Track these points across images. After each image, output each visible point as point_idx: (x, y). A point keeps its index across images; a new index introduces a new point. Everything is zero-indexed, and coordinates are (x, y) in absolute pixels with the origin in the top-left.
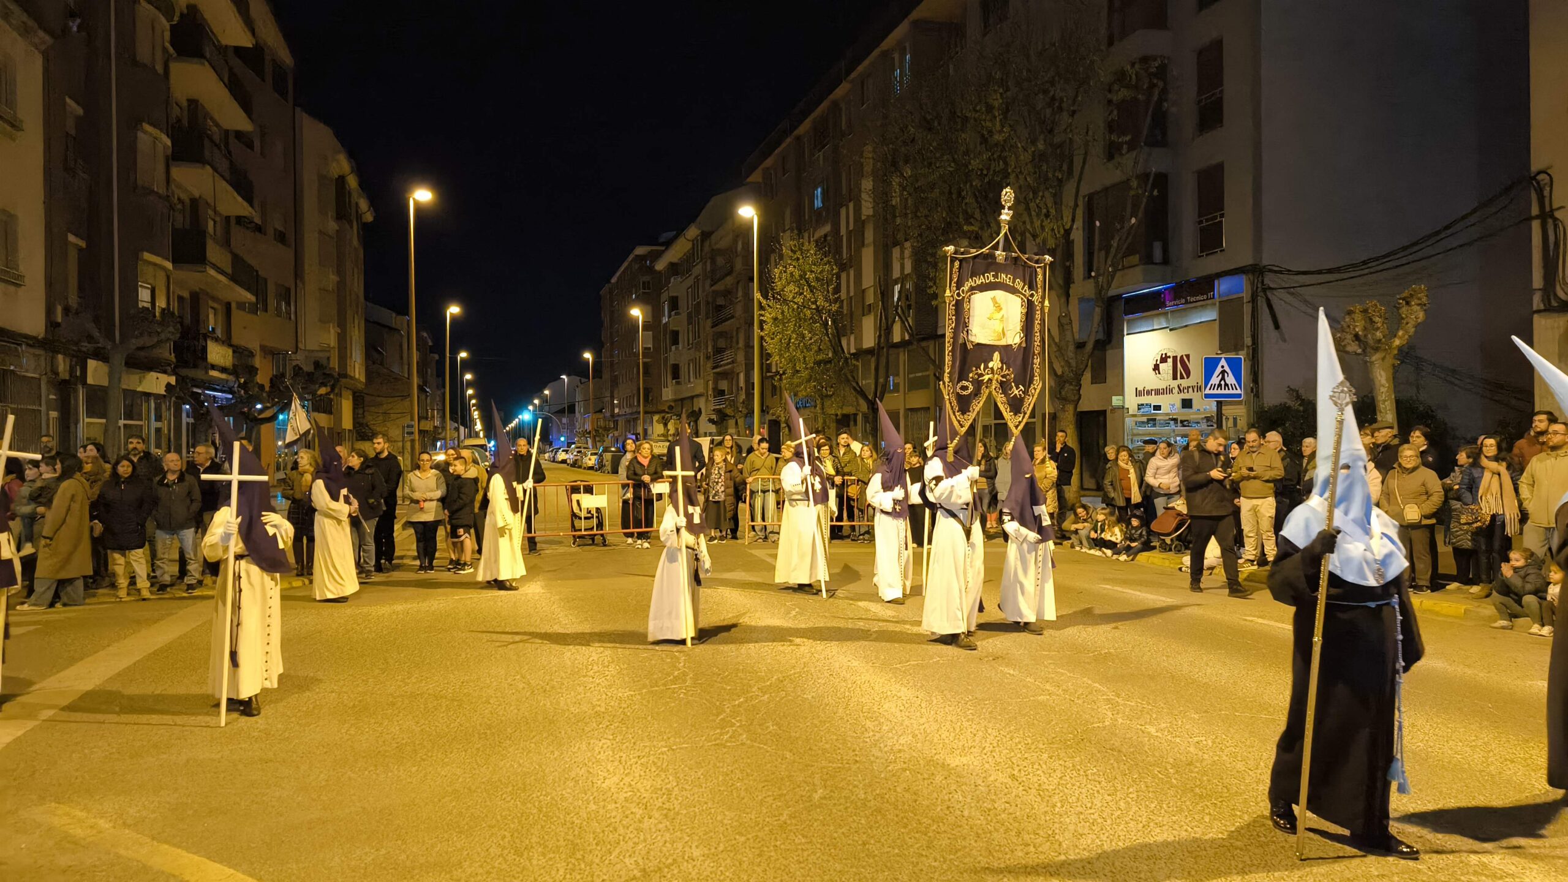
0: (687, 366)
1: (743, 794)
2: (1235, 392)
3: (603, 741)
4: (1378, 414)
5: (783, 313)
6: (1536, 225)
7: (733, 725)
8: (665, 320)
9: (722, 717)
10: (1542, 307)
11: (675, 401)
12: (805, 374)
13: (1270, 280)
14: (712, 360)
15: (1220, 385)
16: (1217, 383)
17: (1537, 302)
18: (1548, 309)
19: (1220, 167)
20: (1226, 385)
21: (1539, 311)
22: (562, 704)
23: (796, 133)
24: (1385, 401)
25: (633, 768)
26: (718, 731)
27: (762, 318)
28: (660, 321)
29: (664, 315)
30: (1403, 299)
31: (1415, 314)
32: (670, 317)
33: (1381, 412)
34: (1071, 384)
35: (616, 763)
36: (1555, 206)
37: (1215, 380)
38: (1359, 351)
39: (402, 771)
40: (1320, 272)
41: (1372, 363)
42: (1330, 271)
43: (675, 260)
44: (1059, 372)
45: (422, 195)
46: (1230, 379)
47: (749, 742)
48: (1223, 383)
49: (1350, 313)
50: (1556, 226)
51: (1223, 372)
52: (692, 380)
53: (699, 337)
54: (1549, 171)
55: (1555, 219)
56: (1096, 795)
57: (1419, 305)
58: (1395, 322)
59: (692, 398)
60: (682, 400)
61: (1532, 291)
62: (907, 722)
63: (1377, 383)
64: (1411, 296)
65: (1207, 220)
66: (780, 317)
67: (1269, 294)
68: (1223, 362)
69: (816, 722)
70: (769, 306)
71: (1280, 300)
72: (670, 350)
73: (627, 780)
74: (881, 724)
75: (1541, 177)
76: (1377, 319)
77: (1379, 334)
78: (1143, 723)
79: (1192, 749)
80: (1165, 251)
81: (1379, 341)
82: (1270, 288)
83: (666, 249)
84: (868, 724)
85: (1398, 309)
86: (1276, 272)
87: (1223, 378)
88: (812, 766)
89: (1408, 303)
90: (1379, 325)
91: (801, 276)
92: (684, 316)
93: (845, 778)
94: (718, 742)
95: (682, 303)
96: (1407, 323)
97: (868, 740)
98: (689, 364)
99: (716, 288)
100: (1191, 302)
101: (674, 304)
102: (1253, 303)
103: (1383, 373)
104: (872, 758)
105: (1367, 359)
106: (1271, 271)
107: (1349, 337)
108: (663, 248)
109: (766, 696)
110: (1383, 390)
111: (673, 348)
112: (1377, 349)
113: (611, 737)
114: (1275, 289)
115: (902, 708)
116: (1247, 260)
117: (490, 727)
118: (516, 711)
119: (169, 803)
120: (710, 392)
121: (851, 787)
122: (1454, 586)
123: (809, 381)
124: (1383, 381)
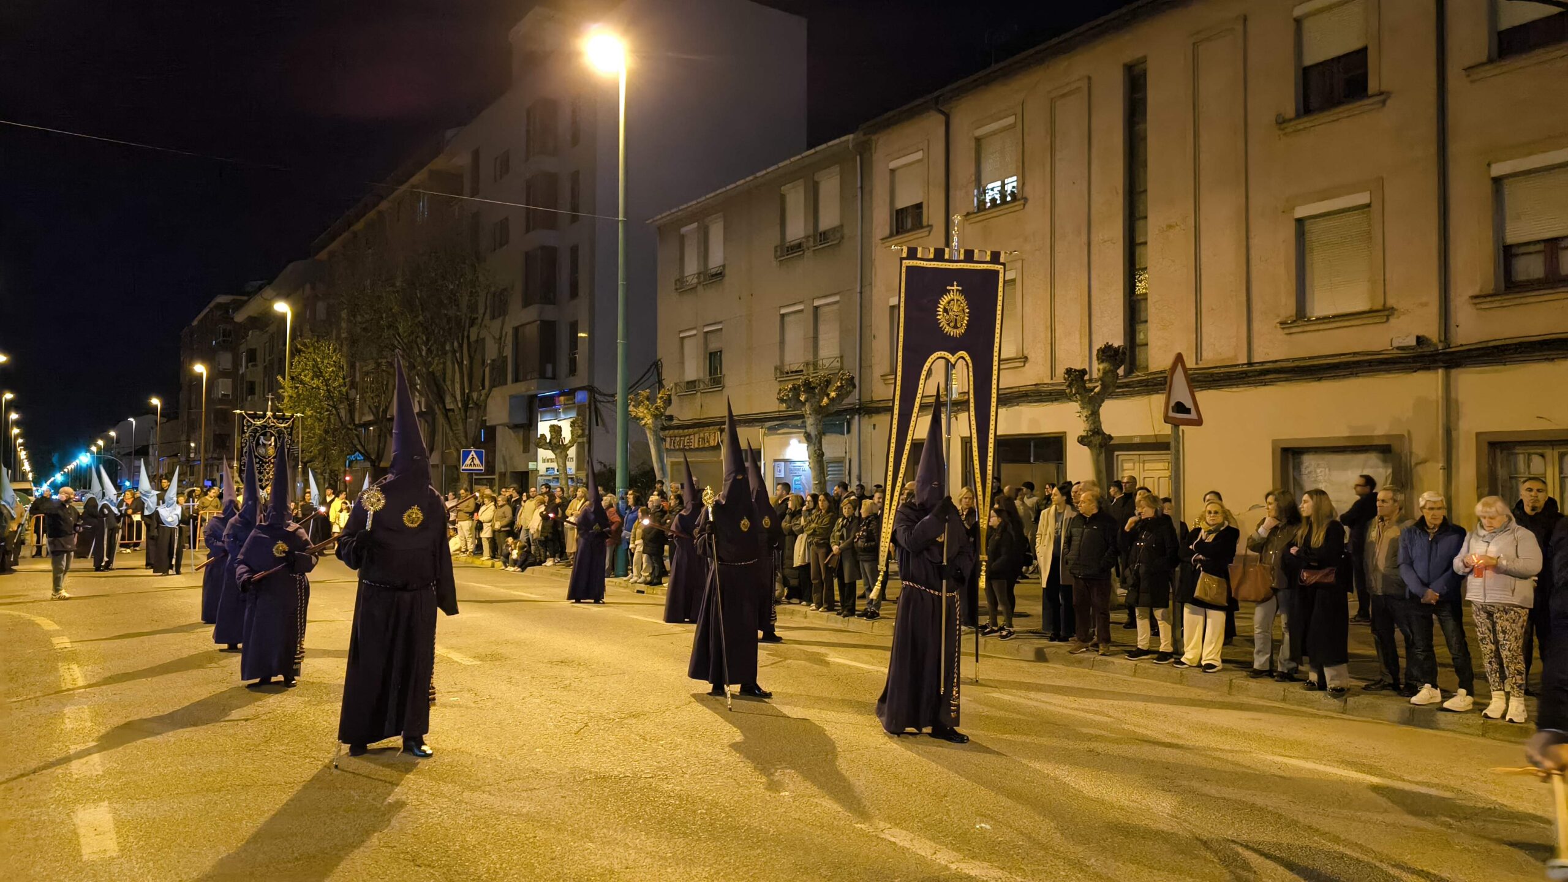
5: (298, 392)
8: (242, 370)
13: (596, 395)
28: (238, 370)
29: (242, 365)
32: (247, 367)
43: (255, 315)
54: (662, 360)
65: (571, 358)
66: (295, 395)
67: (598, 404)
70: (287, 386)
71: (605, 408)
72: (246, 399)
75: (659, 363)
80: (554, 370)
82: (599, 401)
83: (248, 301)
91: (314, 365)
92: (260, 368)
95: (259, 356)
100: (566, 404)
101: (252, 356)
102: (590, 409)
108: (245, 298)
111: (249, 398)
116: (585, 384)
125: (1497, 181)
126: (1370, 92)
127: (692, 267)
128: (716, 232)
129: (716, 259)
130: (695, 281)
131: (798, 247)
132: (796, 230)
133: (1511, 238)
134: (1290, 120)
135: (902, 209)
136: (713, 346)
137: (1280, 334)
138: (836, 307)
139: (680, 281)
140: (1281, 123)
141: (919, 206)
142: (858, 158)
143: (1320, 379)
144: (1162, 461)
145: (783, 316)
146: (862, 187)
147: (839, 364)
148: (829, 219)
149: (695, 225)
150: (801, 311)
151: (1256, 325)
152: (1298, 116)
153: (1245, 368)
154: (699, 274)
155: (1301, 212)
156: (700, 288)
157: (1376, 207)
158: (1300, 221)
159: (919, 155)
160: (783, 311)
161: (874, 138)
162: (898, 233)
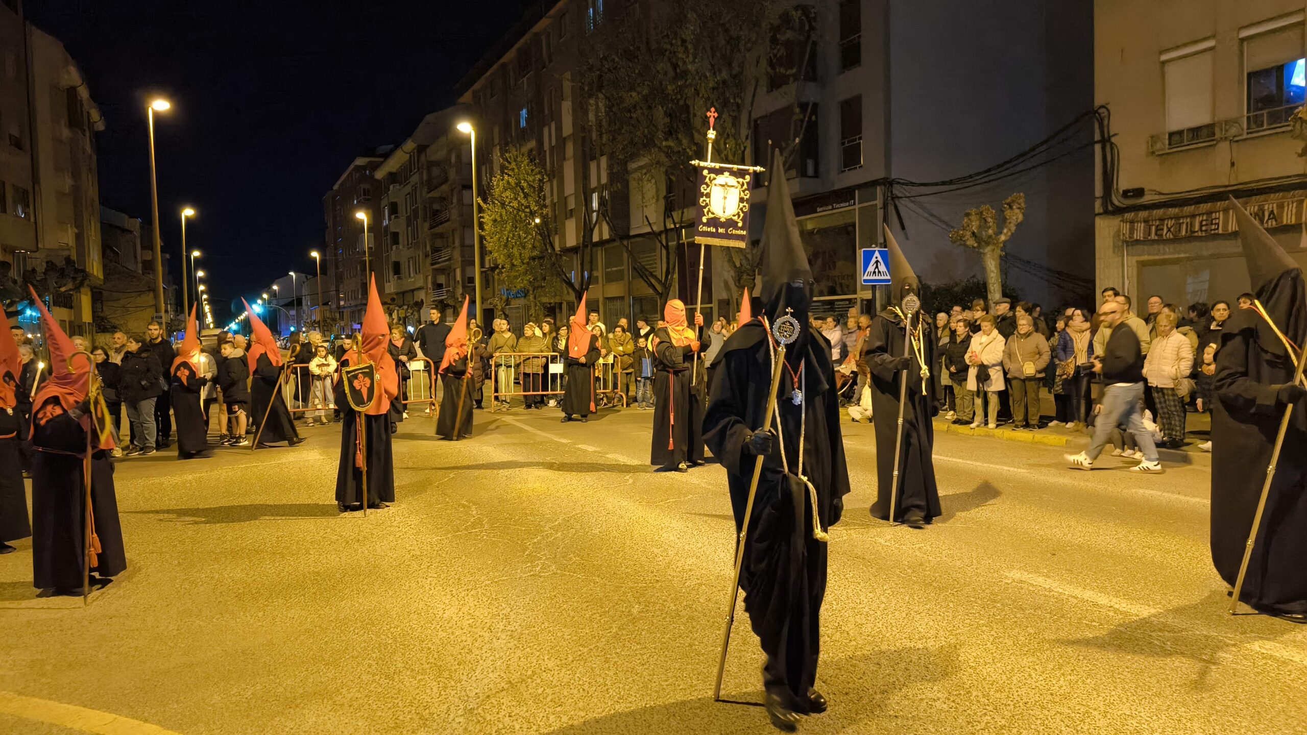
0: (407, 264)
1: (572, 614)
2: (885, 278)
3: (430, 579)
4: (989, 293)
5: (501, 216)
6: (1098, 148)
7: (540, 559)
8: (386, 223)
9: (527, 553)
10: (1101, 211)
11: (397, 294)
12: (522, 269)
13: (897, 190)
14: (430, 258)
15: (874, 272)
16: (873, 270)
17: (1098, 207)
18: (1106, 212)
19: (858, 99)
20: (879, 272)
21: (1099, 214)
22: (379, 550)
23: (502, 61)
24: (994, 284)
25: (467, 600)
26: (529, 564)
27: (482, 220)
28: (382, 223)
29: (384, 219)
30: (1008, 204)
31: (1016, 216)
32: (390, 219)
33: (991, 292)
34: (748, 275)
35: (449, 597)
36: (1112, 133)
37: (871, 268)
38: (976, 245)
39: (249, 617)
40: (937, 184)
41: (984, 254)
42: (944, 183)
43: (394, 170)
44: (738, 265)
45: (160, 105)
46: (882, 268)
47: (559, 571)
48: (877, 270)
49: (968, 215)
50: (1112, 149)
51: (877, 262)
52: (412, 275)
53: (418, 238)
54: (1108, 107)
55: (1112, 144)
56: (860, 593)
57: (1019, 208)
58: (1002, 221)
59: (413, 291)
60: (404, 293)
61: (1094, 198)
62: (687, 547)
63: (988, 271)
64: (1013, 201)
65: (849, 142)
66: (499, 219)
67: (897, 202)
68: (877, 254)
69: (611, 552)
70: (489, 209)
71: (905, 207)
72: (392, 250)
73: (465, 609)
74: (666, 550)
75: (1101, 111)
76: (989, 220)
77: (990, 231)
78: (872, 536)
79: (918, 553)
80: (816, 166)
81: (990, 237)
82: (898, 197)
83: (385, 160)
84: (656, 551)
85: (1003, 211)
86: (903, 184)
87: (877, 267)
88: (622, 587)
89: (1011, 207)
90: (991, 224)
91: (516, 184)
92: (403, 220)
93: (654, 595)
94: (532, 573)
95: (401, 208)
96: (1010, 223)
97: (660, 563)
98: (409, 261)
99: (430, 195)
100: (836, 209)
101: (394, 209)
102: (884, 209)
103: (992, 262)
104: (670, 577)
105: (981, 251)
106: (899, 183)
107: (968, 234)
108: (382, 160)
109: (560, 534)
110: (992, 275)
111: (394, 247)
112: (988, 244)
113: (436, 575)
114: (901, 197)
115: (678, 536)
116: (880, 174)
117: (318, 574)
118: (338, 559)
119: (24, 660)
120: (430, 286)
121: (661, 601)
122: (1055, 423)
123: (525, 274)
124: (993, 268)
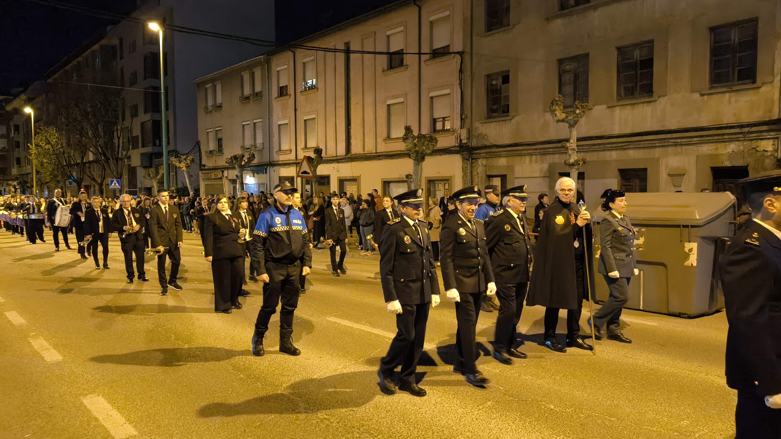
125: (432, 98)
126: (404, 65)
127: (210, 103)
128: (219, 88)
129: (219, 100)
130: (211, 108)
131: (247, 98)
132: (247, 91)
133: (435, 117)
134: (386, 71)
135: (283, 87)
136: (220, 136)
137: (383, 143)
138: (261, 124)
139: (206, 108)
140: (384, 71)
141: (287, 86)
142: (266, 65)
143: (392, 159)
144: (355, 185)
145: (244, 125)
146: (268, 77)
147: (262, 146)
148: (258, 89)
149: (210, 85)
150: (249, 124)
151: (378, 140)
152: (388, 69)
153: (375, 154)
154: (213, 105)
155: (389, 102)
156: (213, 111)
157: (405, 103)
158: (389, 106)
159: (286, 67)
160: (243, 124)
161: (271, 57)
162: (281, 96)
